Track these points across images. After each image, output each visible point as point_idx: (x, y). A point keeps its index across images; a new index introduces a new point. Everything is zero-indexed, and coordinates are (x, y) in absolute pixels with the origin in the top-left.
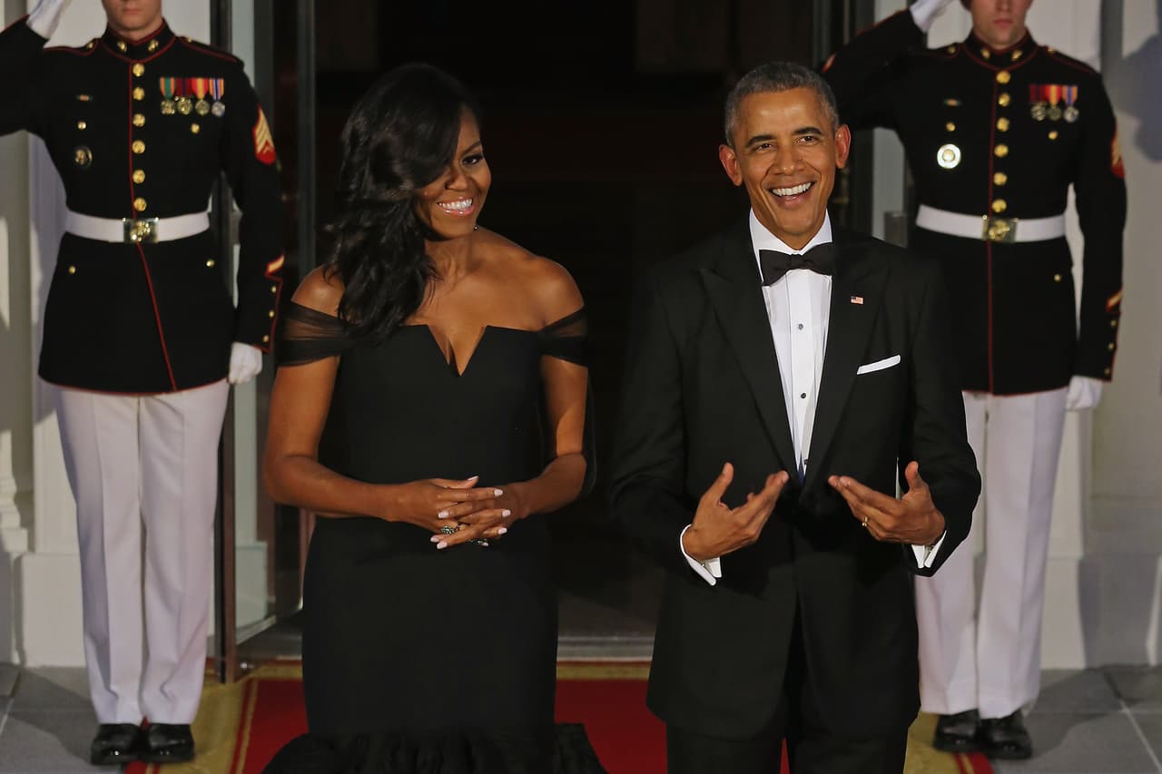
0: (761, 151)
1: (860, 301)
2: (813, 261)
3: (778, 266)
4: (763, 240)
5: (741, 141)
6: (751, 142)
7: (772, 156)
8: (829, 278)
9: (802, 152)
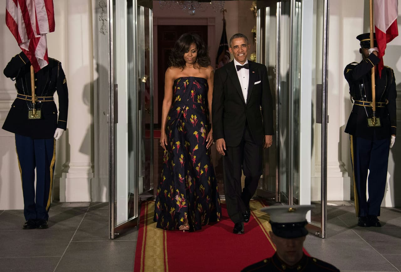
0: (236, 48)
1: (254, 72)
2: (245, 67)
3: (239, 68)
4: (237, 63)
5: (232, 46)
6: (234, 47)
7: (238, 49)
8: (248, 70)
9: (243, 48)
